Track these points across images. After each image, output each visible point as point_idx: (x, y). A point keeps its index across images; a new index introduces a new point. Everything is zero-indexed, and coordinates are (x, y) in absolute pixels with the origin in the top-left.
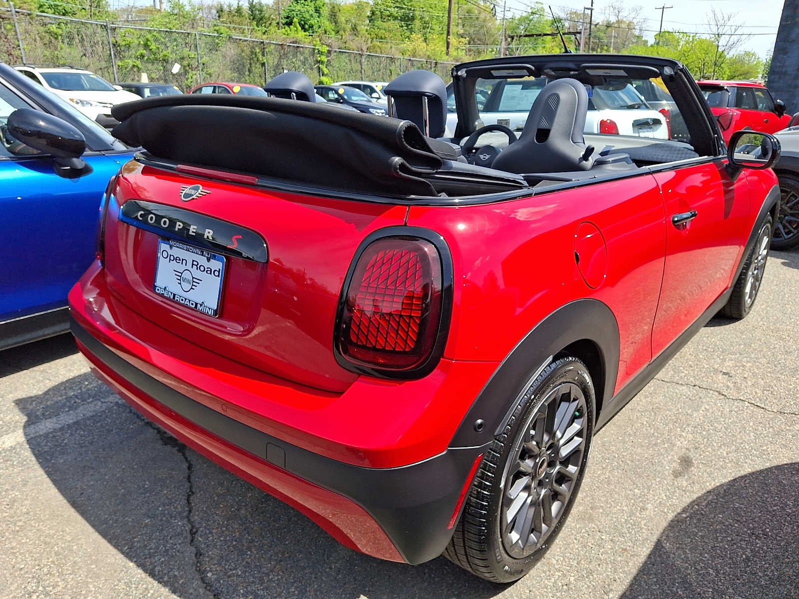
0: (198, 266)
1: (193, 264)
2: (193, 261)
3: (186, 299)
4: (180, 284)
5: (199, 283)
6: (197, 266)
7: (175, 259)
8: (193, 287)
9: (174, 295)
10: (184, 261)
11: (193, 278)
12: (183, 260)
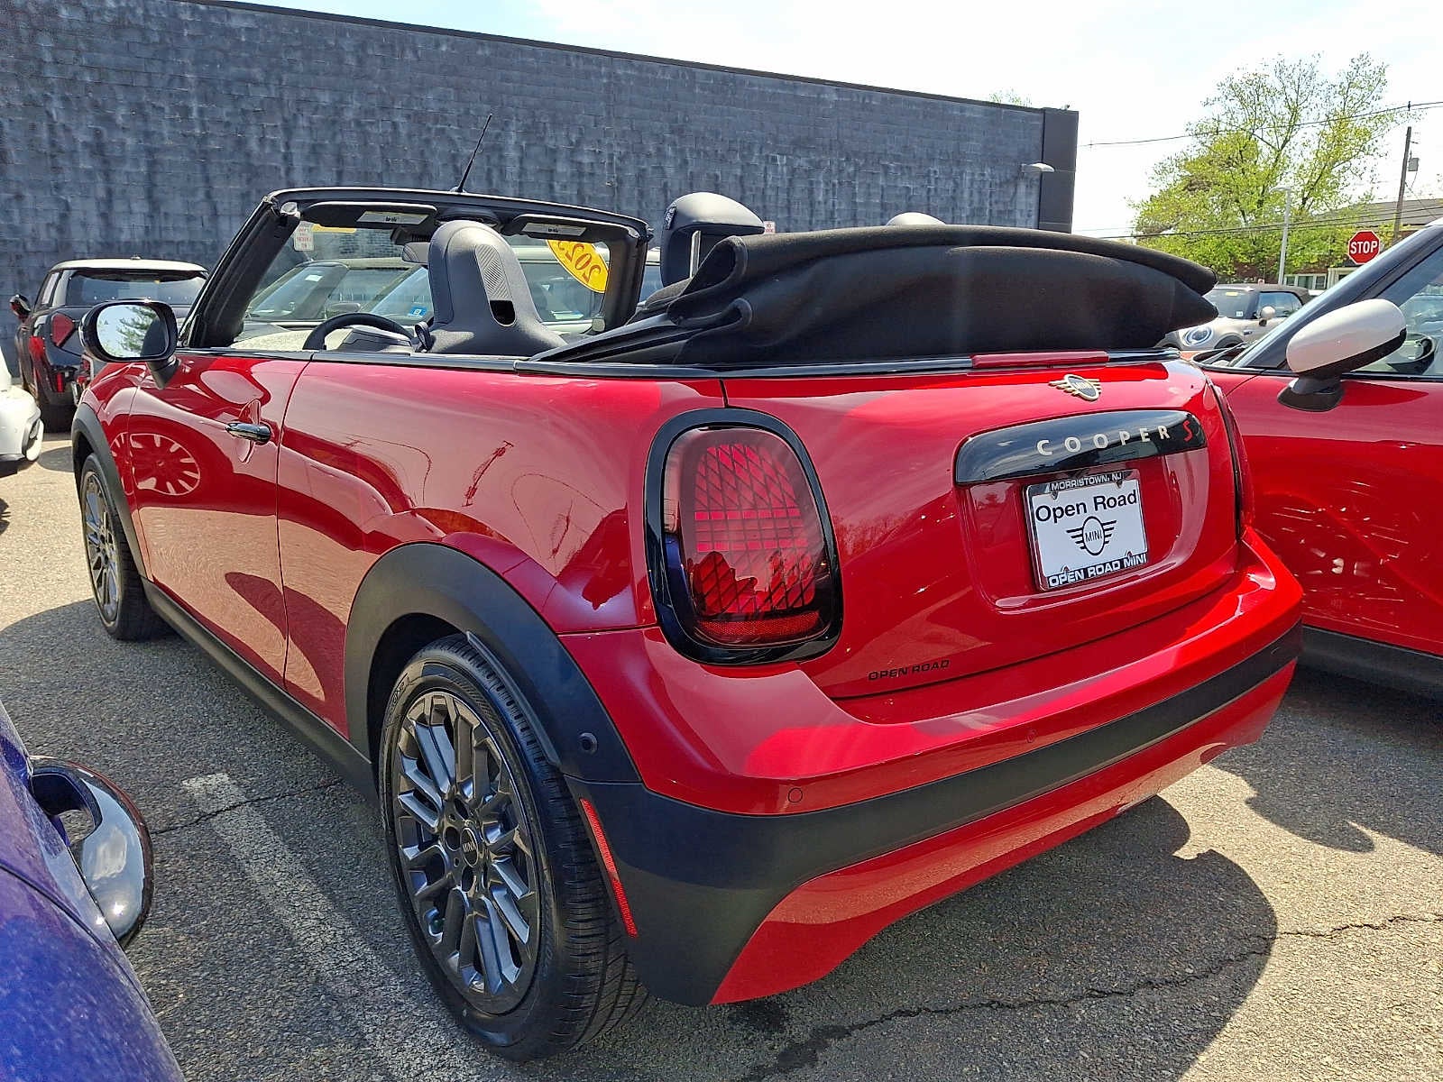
0: (1105, 502)
1: (1096, 504)
2: (1095, 498)
3: (1104, 565)
4: (1084, 547)
5: (1111, 529)
6: (1102, 503)
7: (1065, 511)
8: (1107, 539)
9: (1085, 570)
10: (1081, 507)
11: (1102, 525)
12: (1078, 506)
